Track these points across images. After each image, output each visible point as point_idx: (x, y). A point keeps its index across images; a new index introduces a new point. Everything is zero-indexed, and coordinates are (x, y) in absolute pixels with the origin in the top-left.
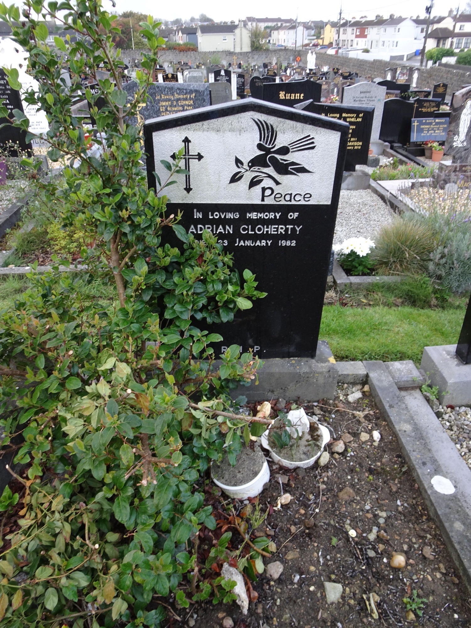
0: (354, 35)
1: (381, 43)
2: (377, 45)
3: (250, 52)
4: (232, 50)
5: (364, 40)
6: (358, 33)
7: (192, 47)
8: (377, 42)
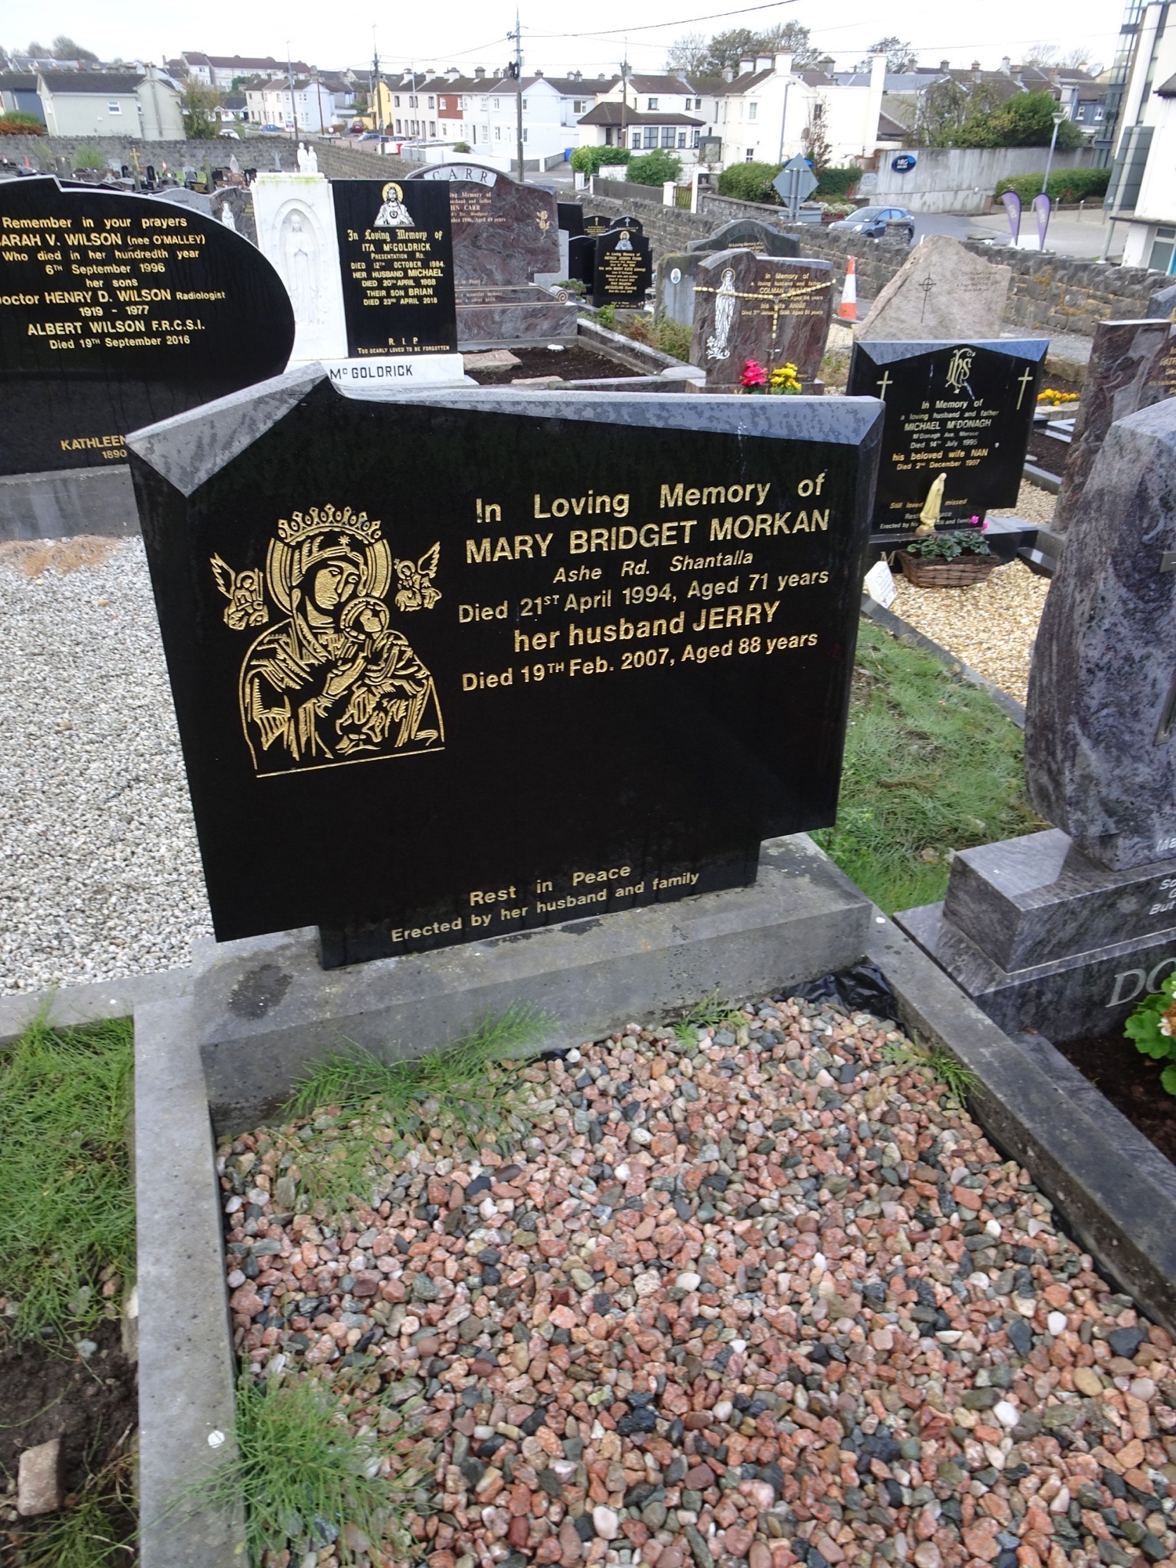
0: (435, 111)
1: (493, 132)
2: (485, 137)
3: (183, 142)
4: (137, 135)
5: (457, 122)
6: (443, 108)
7: (27, 124)
8: (485, 128)
